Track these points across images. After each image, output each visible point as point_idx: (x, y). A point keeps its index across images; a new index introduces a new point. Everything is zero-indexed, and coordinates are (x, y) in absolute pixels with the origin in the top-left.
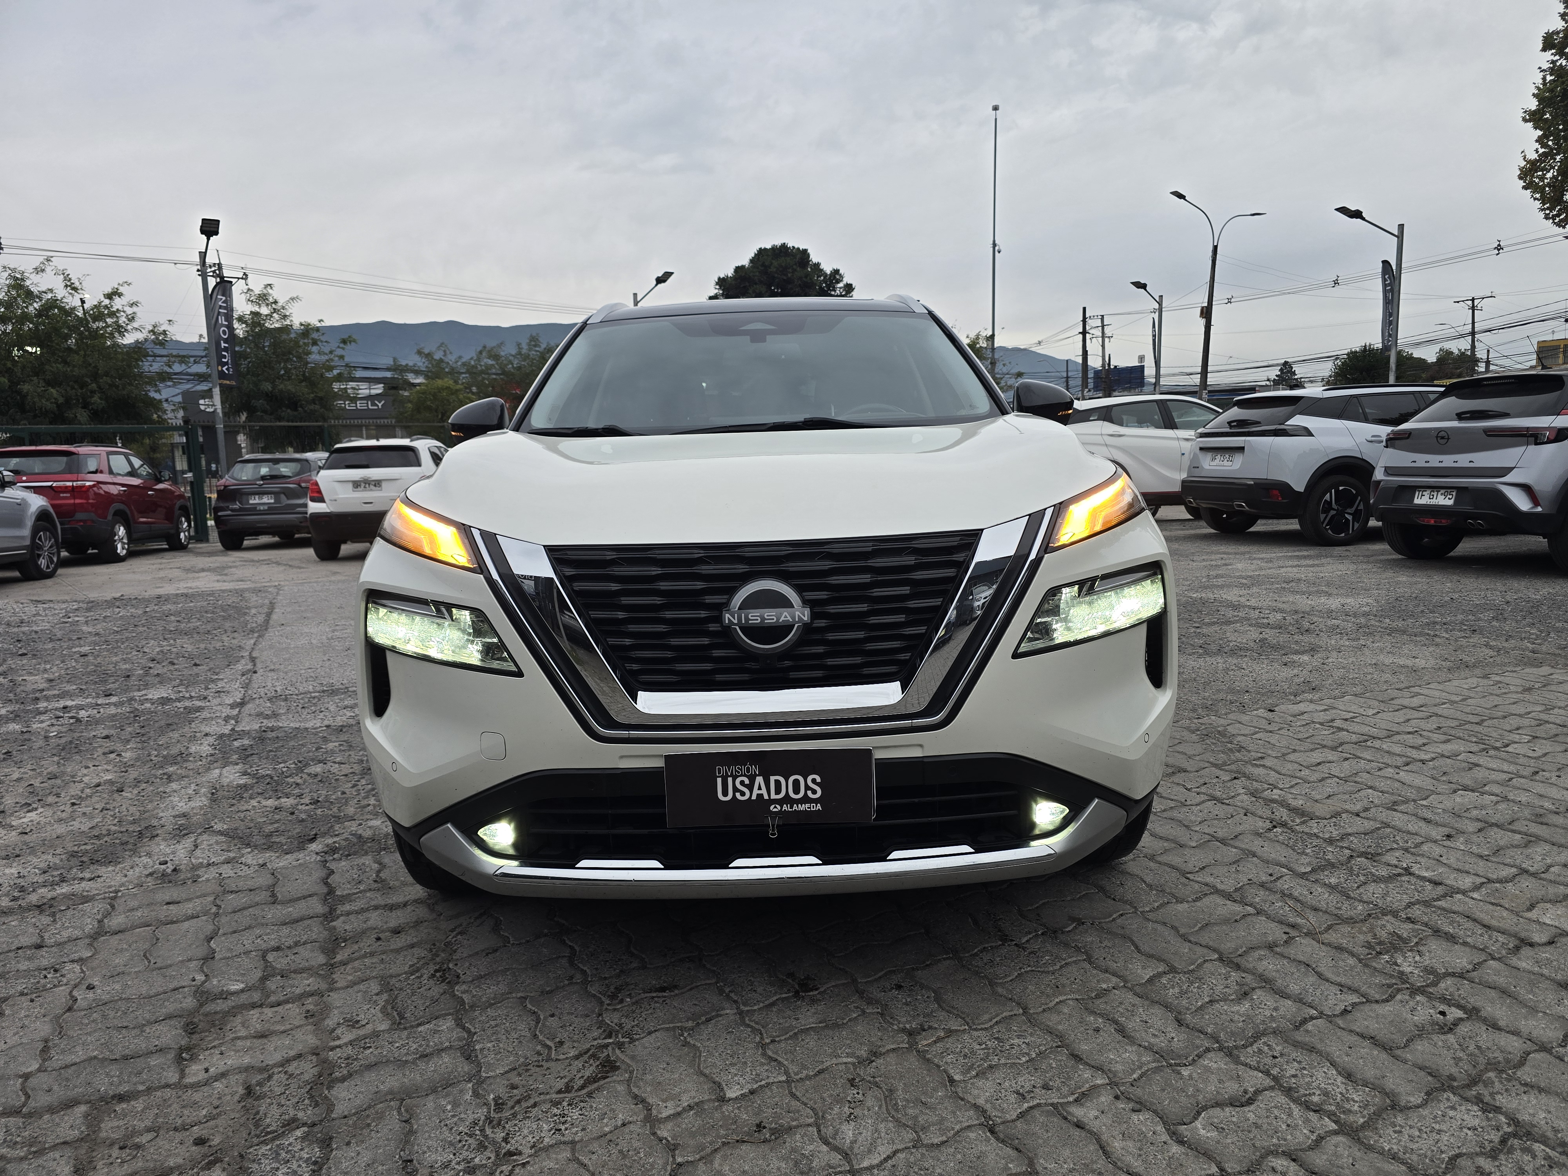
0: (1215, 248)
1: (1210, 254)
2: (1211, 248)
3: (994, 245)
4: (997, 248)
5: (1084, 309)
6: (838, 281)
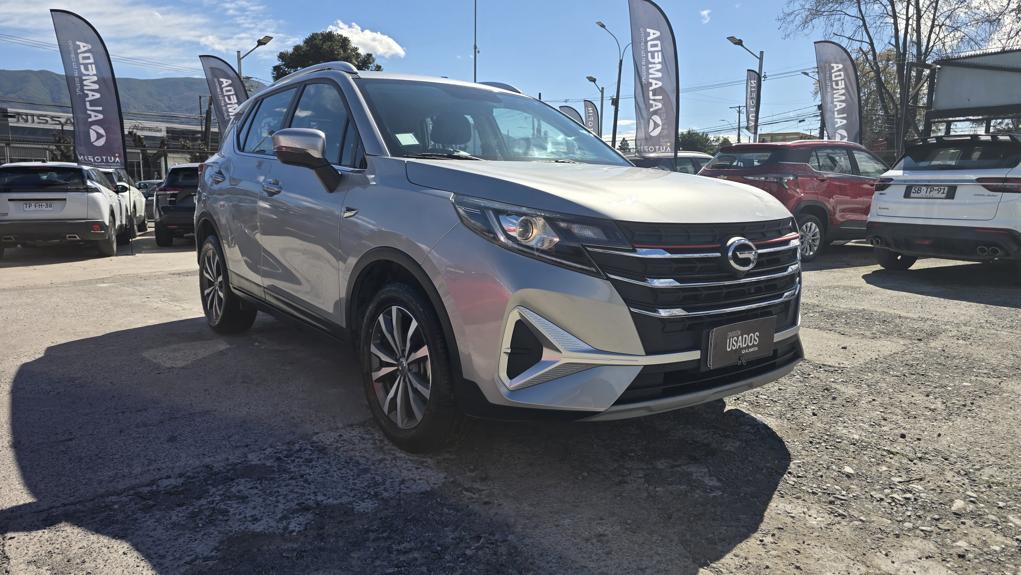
0: (621, 61)
1: (618, 65)
2: (619, 62)
3: (475, 47)
4: (477, 50)
6: (370, 64)
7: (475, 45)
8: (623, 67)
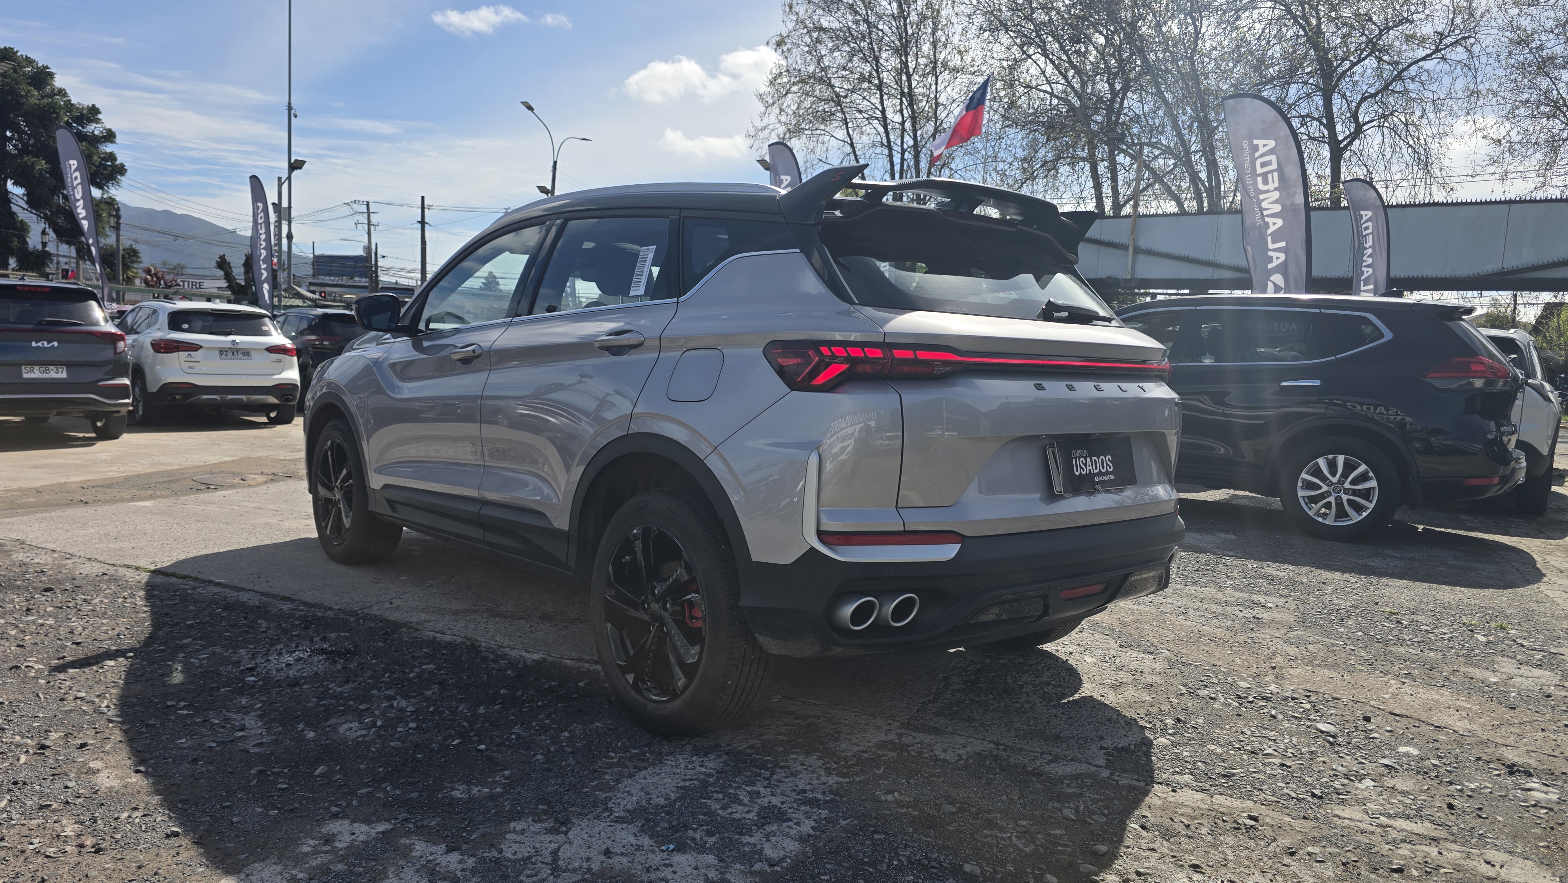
0: (555, 163)
2: (552, 161)
3: (290, 108)
4: (293, 112)
5: (423, 198)
7: (290, 103)
8: (557, 171)
